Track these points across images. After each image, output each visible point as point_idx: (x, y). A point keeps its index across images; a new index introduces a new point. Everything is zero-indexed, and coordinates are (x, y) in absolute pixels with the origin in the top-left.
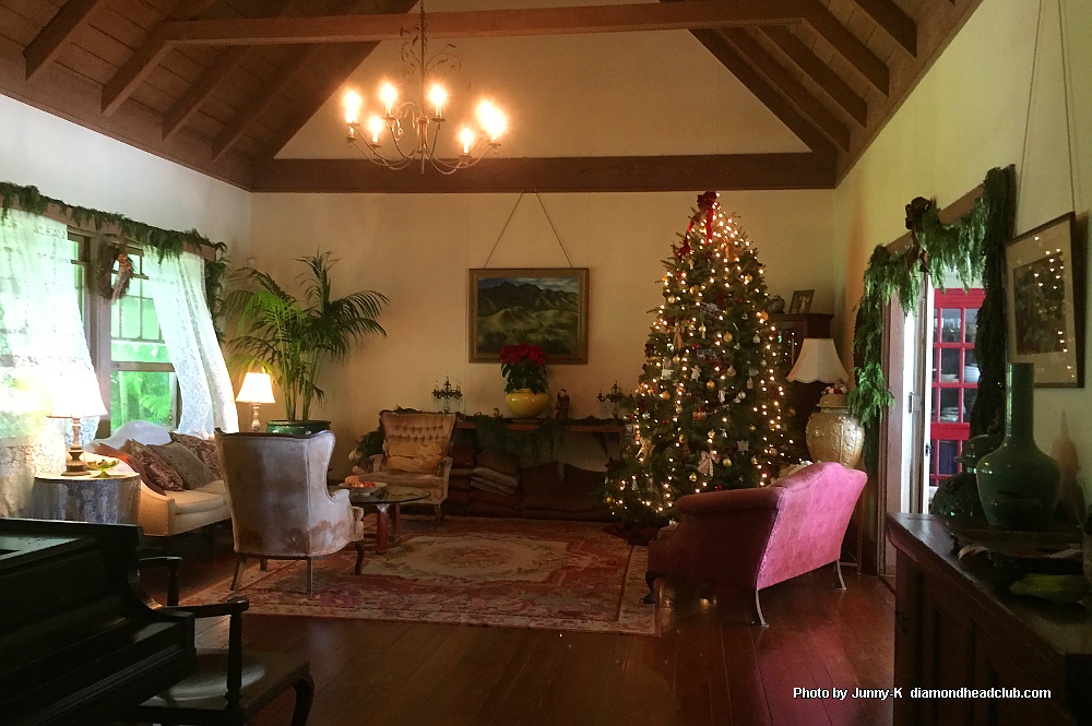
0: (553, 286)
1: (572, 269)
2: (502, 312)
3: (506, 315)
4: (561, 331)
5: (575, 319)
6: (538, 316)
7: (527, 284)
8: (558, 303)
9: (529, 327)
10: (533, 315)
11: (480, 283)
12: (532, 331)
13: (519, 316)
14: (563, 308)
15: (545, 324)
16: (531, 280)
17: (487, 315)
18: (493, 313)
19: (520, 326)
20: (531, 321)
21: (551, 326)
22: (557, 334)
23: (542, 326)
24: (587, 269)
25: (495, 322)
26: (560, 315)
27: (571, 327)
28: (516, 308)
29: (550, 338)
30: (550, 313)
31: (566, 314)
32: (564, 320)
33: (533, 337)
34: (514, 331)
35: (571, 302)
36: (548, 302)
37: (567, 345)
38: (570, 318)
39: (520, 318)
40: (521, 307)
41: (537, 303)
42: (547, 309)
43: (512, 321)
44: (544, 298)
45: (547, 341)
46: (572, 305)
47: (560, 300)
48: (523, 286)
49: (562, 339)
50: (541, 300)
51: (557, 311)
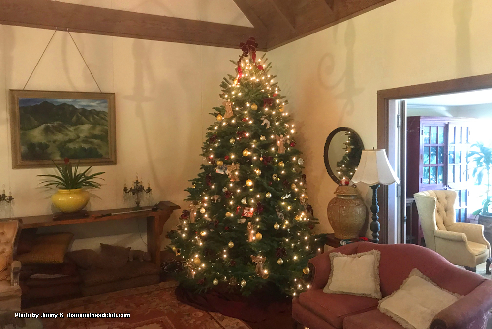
1: (101, 93)
2: (43, 126)
3: (47, 130)
4: (96, 141)
5: (106, 132)
6: (75, 129)
7: (65, 104)
8: (91, 119)
9: (67, 138)
10: (71, 129)
12: (70, 141)
13: (59, 130)
14: (95, 124)
15: (82, 135)
17: (29, 129)
18: (35, 127)
19: (59, 137)
20: (69, 133)
21: (86, 137)
22: (91, 143)
23: (79, 137)
24: (114, 94)
25: (37, 135)
26: (94, 128)
27: (104, 138)
28: (55, 123)
29: (86, 146)
30: (85, 127)
31: (98, 128)
32: (97, 131)
33: (72, 146)
34: (54, 142)
35: (102, 118)
36: (83, 118)
37: (101, 152)
38: (102, 131)
39: (60, 131)
40: (60, 122)
41: (74, 119)
42: (83, 124)
43: (53, 134)
44: (80, 115)
45: (84, 149)
46: (103, 121)
47: (93, 117)
48: (61, 105)
49: (96, 147)
50: (78, 116)
51: (91, 125)
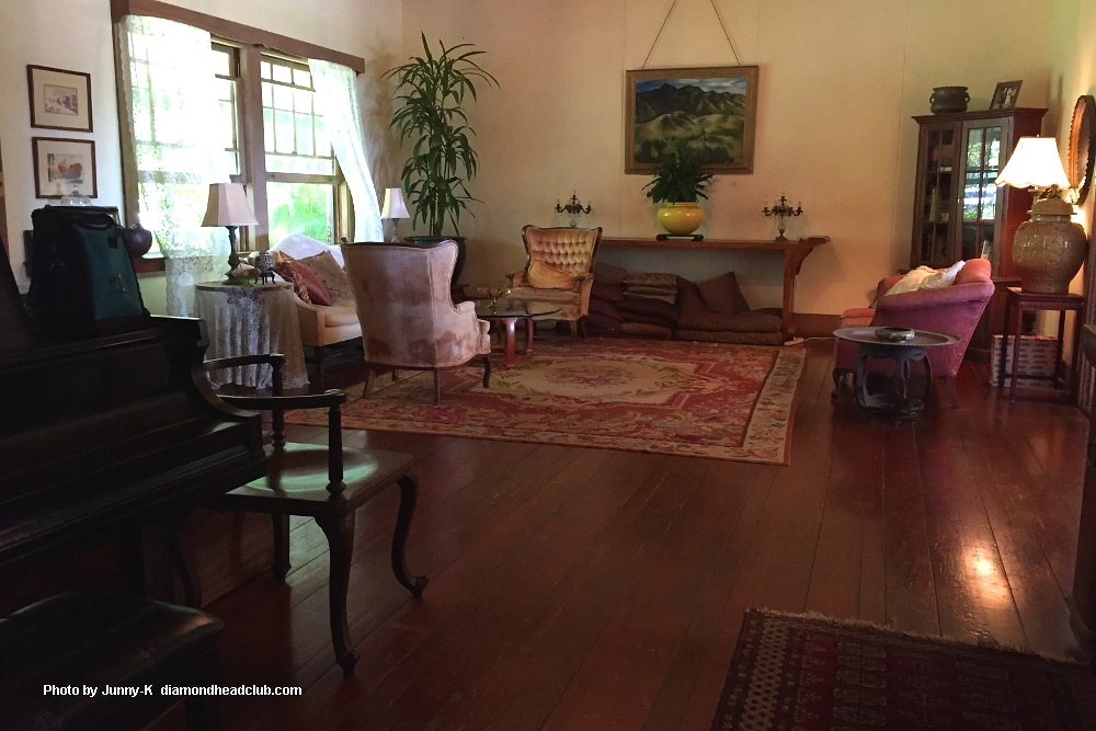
0: (719, 87)
1: (739, 67)
2: (661, 118)
3: (665, 122)
4: (727, 139)
5: (741, 125)
6: (701, 121)
7: (689, 86)
8: (722, 106)
9: (689, 134)
10: (695, 121)
11: (638, 86)
12: (693, 138)
13: (679, 122)
14: (728, 113)
15: (708, 130)
16: (694, 82)
17: (645, 122)
18: (652, 119)
19: (680, 132)
20: (692, 127)
21: (713, 133)
22: (720, 141)
23: (704, 132)
24: (756, 67)
25: (654, 129)
26: (724, 120)
27: (737, 133)
28: (676, 113)
29: (713, 146)
30: (714, 118)
31: (731, 119)
32: (728, 125)
33: (694, 145)
34: (673, 139)
35: (737, 105)
36: (712, 105)
37: (731, 153)
38: (735, 123)
39: (680, 124)
40: (682, 112)
41: (700, 107)
42: (710, 113)
43: (672, 127)
44: (707, 101)
45: (709, 149)
46: (739, 108)
47: (725, 103)
48: (685, 88)
49: (726, 147)
50: (705, 103)
51: (721, 116)
